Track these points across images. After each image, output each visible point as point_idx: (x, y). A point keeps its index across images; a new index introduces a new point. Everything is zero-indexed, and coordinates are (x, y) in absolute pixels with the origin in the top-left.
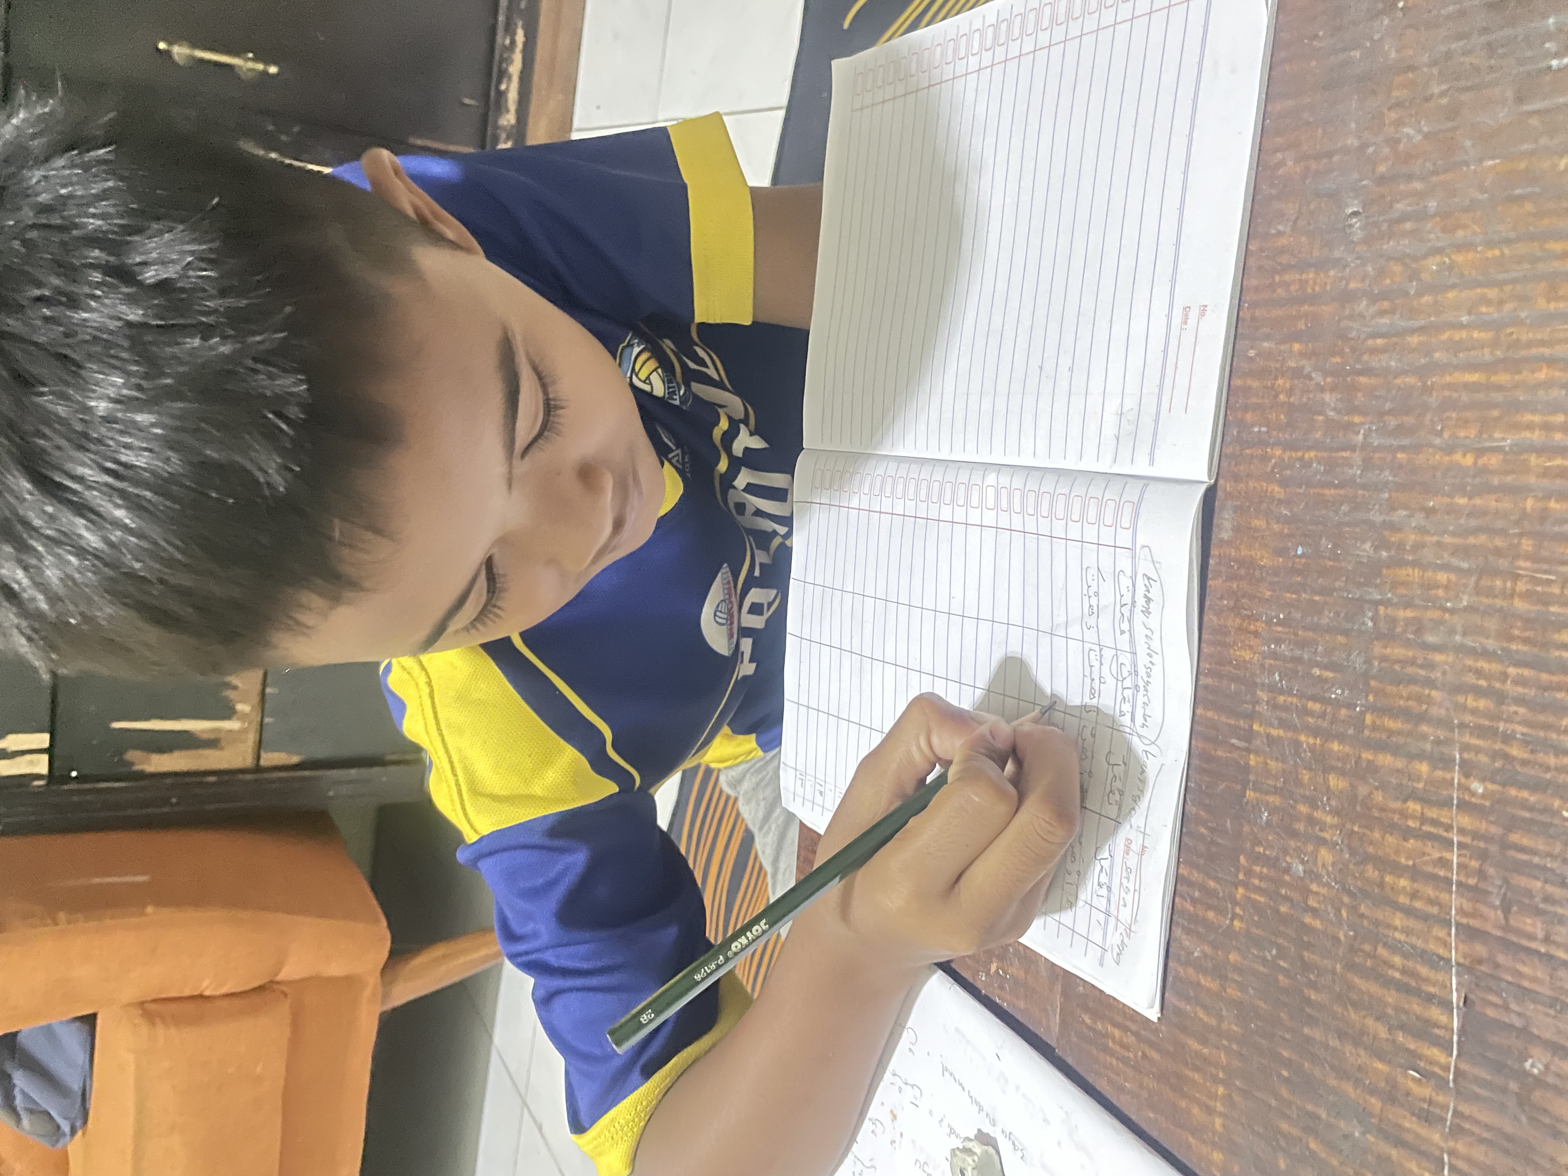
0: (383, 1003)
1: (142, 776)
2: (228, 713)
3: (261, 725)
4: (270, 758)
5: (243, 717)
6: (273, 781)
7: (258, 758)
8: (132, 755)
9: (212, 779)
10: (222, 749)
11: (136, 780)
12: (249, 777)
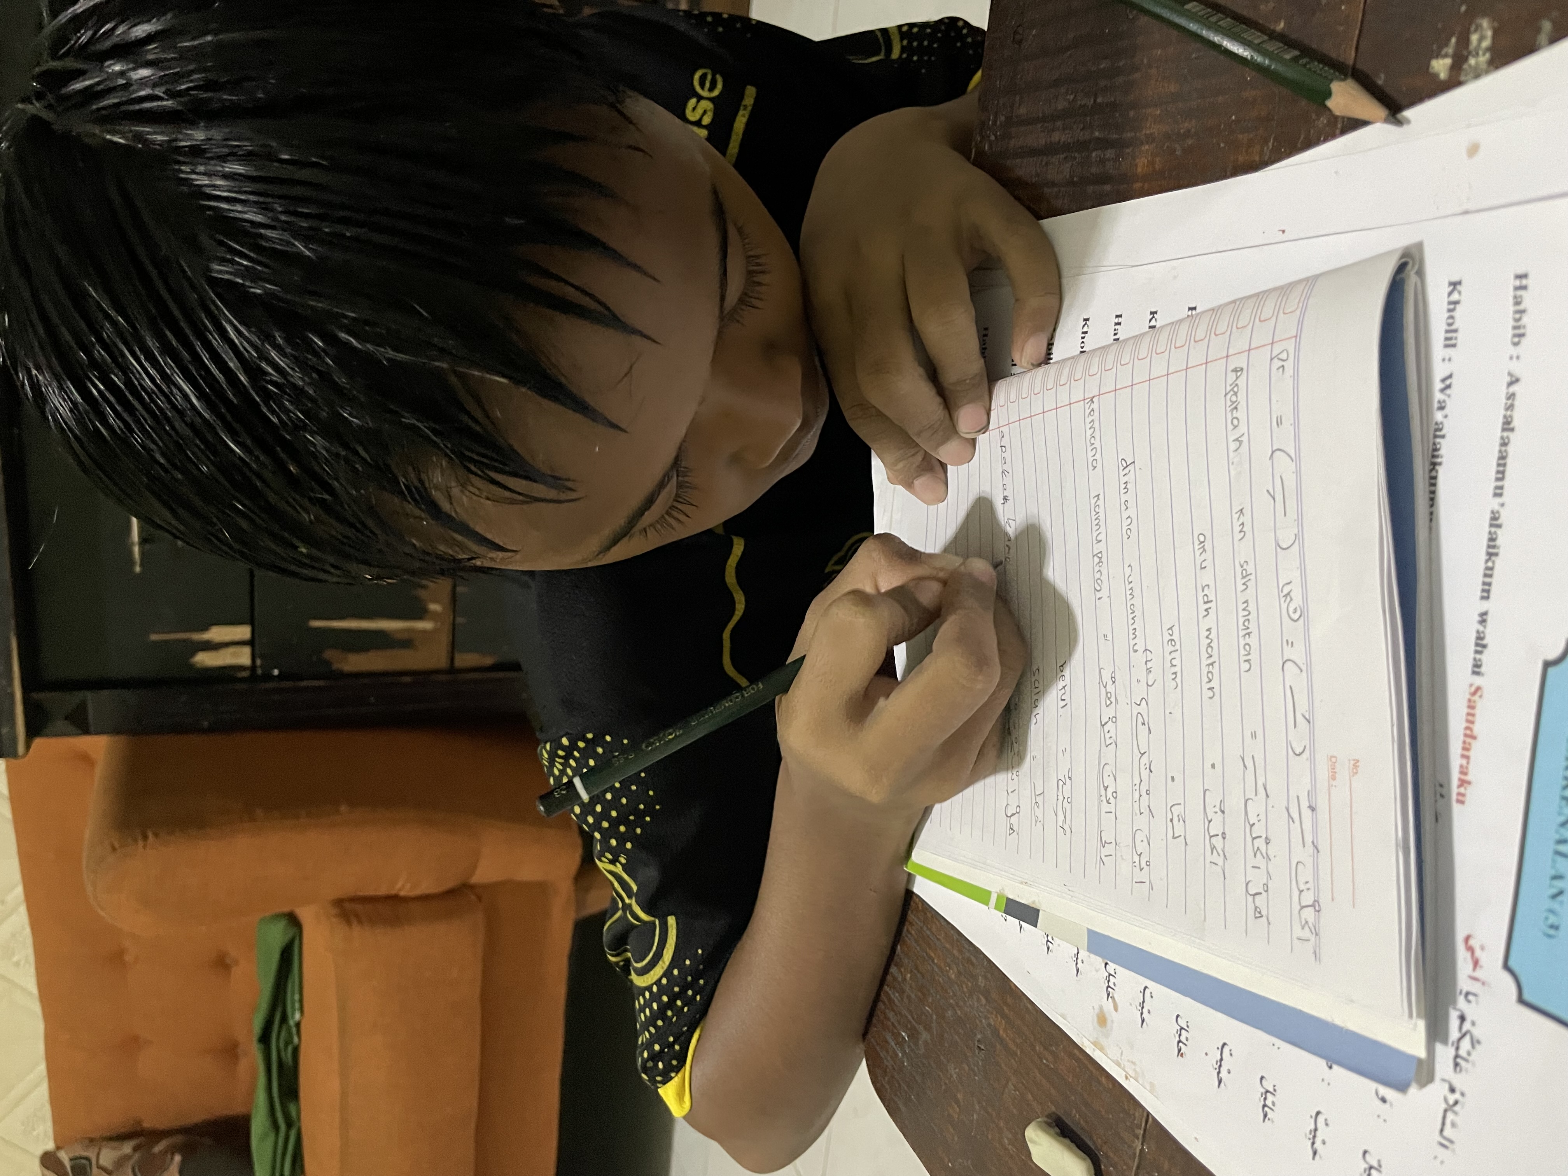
0: (578, 911)
1: (340, 675)
2: (420, 613)
3: (454, 625)
4: (465, 660)
5: (434, 616)
6: (467, 682)
7: (452, 660)
8: (329, 654)
9: (408, 679)
10: (416, 649)
11: (335, 679)
12: (442, 678)
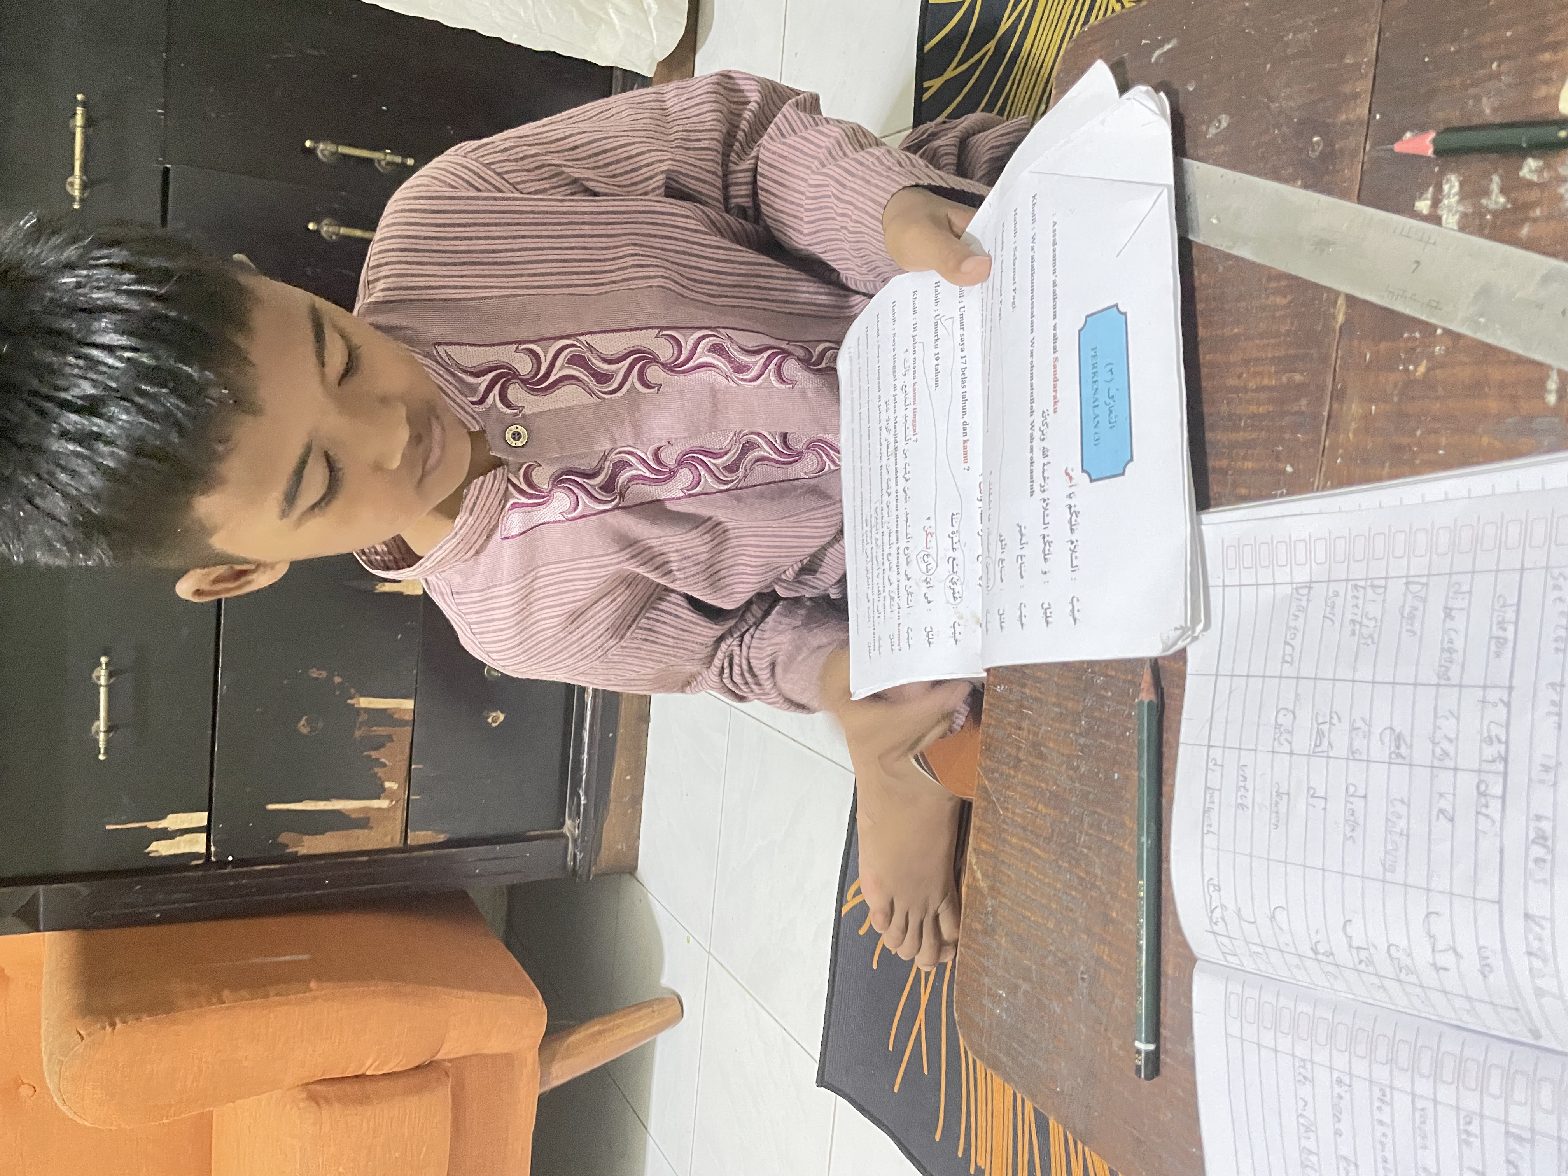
0: (542, 1084)
1: (295, 858)
2: (378, 792)
3: (408, 802)
4: (417, 837)
5: (391, 795)
6: (422, 859)
7: (406, 837)
8: (285, 837)
9: (363, 859)
10: (371, 828)
11: (289, 862)
12: (397, 857)
